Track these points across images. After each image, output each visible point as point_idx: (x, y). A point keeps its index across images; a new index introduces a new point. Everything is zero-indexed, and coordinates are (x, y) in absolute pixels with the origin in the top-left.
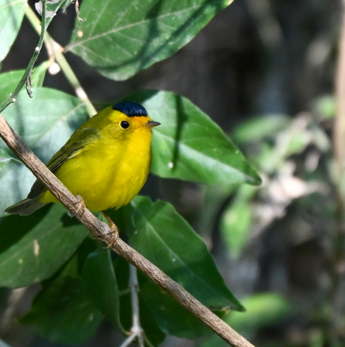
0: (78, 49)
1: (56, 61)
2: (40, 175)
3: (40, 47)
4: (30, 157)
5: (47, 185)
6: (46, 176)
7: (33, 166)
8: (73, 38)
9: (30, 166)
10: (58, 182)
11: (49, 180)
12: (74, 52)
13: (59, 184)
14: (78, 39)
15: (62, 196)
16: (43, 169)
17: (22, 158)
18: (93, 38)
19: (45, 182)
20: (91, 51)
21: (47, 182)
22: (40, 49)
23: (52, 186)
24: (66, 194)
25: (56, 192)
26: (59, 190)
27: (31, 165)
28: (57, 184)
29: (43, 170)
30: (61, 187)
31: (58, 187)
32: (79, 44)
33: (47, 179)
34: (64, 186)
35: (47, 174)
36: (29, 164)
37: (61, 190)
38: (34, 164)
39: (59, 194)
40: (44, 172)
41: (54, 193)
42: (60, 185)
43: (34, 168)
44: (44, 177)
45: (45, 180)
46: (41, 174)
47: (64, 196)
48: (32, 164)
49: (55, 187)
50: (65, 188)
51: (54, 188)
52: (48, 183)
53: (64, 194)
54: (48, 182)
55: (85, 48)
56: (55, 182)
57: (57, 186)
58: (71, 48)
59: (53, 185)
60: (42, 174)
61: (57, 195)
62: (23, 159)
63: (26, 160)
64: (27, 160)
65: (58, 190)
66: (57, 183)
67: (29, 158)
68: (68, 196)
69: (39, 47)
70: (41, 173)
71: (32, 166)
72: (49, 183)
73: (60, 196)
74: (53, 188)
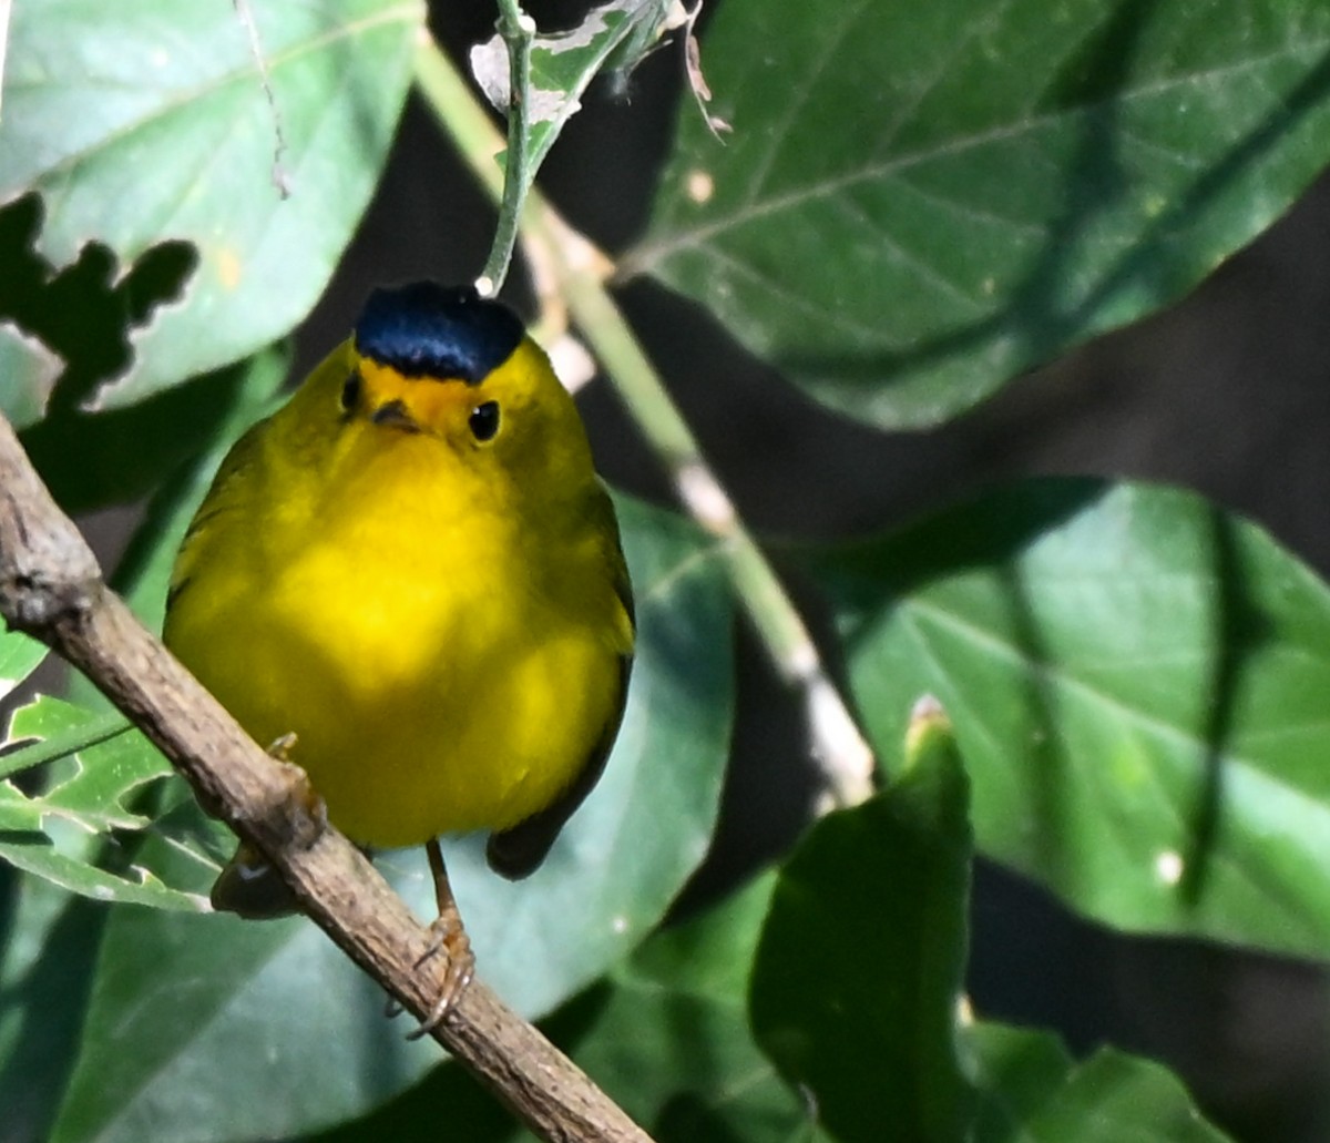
0: (690, 265)
1: (575, 330)
2: (462, 1035)
3: (499, 275)
4: (407, 946)
5: (502, 1082)
6: (492, 1038)
7: (422, 989)
8: (665, 206)
9: (408, 992)
10: (557, 1062)
11: (509, 1055)
12: (668, 279)
13: (561, 1072)
14: (688, 214)
15: (580, 1134)
16: (475, 1004)
17: (361, 953)
18: (766, 209)
19: (486, 1070)
20: (754, 277)
21: (497, 1070)
22: (494, 286)
23: (526, 1085)
24: (599, 1125)
25: (546, 1114)
26: (566, 1103)
27: (410, 983)
28: (549, 1075)
29: (474, 1010)
30: (575, 1088)
31: (555, 1089)
32: (693, 240)
33: (498, 1053)
34: (589, 1085)
35: (499, 1027)
36: (402, 983)
37: (575, 1103)
38: (428, 979)
39: (566, 1126)
40: (483, 1018)
41: (538, 1124)
42: (567, 1082)
43: (427, 997)
44: (483, 1045)
45: (490, 1057)
46: (463, 1028)
47: (593, 1137)
48: (414, 980)
49: (542, 1094)
50: (594, 1094)
51: (538, 1099)
52: (506, 1073)
53: (591, 1126)
54: (503, 1066)
55: (723, 262)
56: (540, 1066)
57: (554, 1084)
58: (651, 260)
59: (531, 1084)
60: (473, 1029)
61: (554, 1134)
62: (372, 959)
63: (385, 960)
64: (391, 960)
65: (558, 1104)
66: (549, 1069)
67: (402, 950)
68: (609, 1132)
69: (492, 278)
70: (467, 1023)
71: (416, 990)
72: (511, 1072)
73: (569, 1134)
74: (532, 1095)
